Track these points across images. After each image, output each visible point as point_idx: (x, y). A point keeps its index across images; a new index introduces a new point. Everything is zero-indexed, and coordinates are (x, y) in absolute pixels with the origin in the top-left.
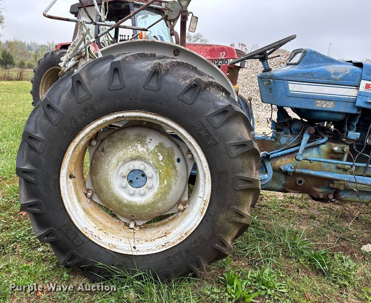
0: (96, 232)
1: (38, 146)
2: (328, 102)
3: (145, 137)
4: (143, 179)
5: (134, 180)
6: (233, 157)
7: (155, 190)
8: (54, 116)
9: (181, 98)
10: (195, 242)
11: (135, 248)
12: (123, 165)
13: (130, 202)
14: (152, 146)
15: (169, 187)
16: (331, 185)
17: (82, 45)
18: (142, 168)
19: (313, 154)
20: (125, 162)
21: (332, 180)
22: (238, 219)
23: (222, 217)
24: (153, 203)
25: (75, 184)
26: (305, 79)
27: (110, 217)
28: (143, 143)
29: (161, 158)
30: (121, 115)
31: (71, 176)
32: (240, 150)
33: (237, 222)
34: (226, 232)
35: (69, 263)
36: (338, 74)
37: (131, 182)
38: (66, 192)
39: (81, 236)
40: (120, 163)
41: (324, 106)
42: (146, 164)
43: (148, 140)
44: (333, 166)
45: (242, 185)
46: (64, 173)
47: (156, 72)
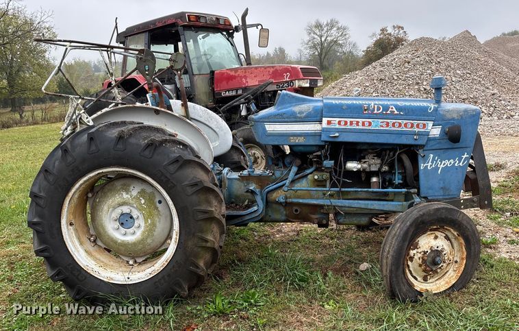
0: (96, 268)
1: (41, 202)
2: (299, 138)
3: (129, 186)
4: (132, 220)
5: (125, 222)
6: (189, 194)
7: (142, 229)
8: (51, 178)
9: (142, 154)
10: (173, 267)
11: (128, 278)
12: (113, 210)
13: (123, 241)
14: (134, 193)
15: (154, 225)
16: (322, 211)
17: (74, 117)
18: (128, 211)
19: (303, 185)
20: (114, 208)
21: (322, 207)
22: (204, 244)
23: (190, 244)
24: (142, 240)
25: (76, 230)
26: (277, 120)
27: (115, 258)
28: (127, 191)
29: (143, 201)
30: (101, 171)
31: (71, 224)
32: (195, 189)
33: (204, 247)
34: (196, 256)
35: (77, 297)
36: (303, 113)
37: (122, 224)
38: (68, 237)
39: (83, 272)
40: (110, 210)
41: (297, 141)
42: (131, 208)
43: (132, 188)
44: (321, 193)
45: (201, 216)
46: (64, 222)
47: (120, 138)
